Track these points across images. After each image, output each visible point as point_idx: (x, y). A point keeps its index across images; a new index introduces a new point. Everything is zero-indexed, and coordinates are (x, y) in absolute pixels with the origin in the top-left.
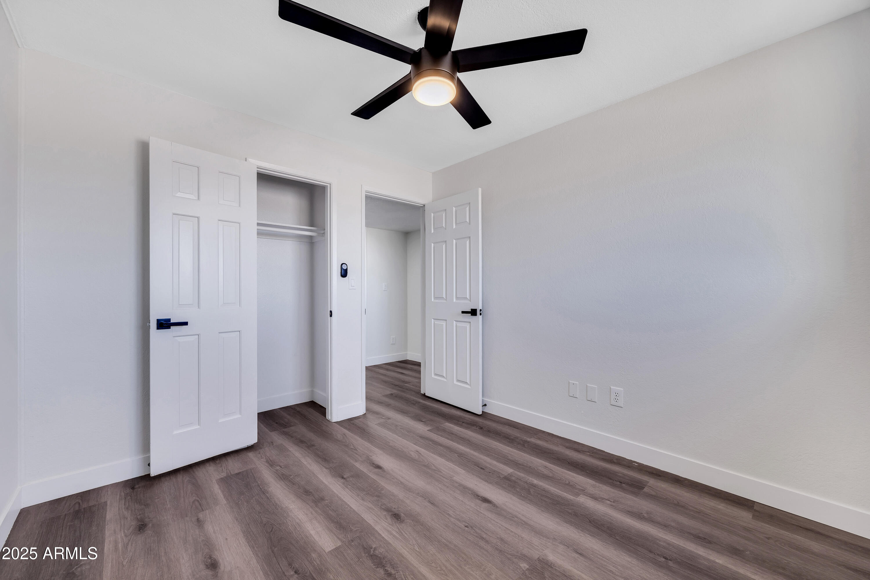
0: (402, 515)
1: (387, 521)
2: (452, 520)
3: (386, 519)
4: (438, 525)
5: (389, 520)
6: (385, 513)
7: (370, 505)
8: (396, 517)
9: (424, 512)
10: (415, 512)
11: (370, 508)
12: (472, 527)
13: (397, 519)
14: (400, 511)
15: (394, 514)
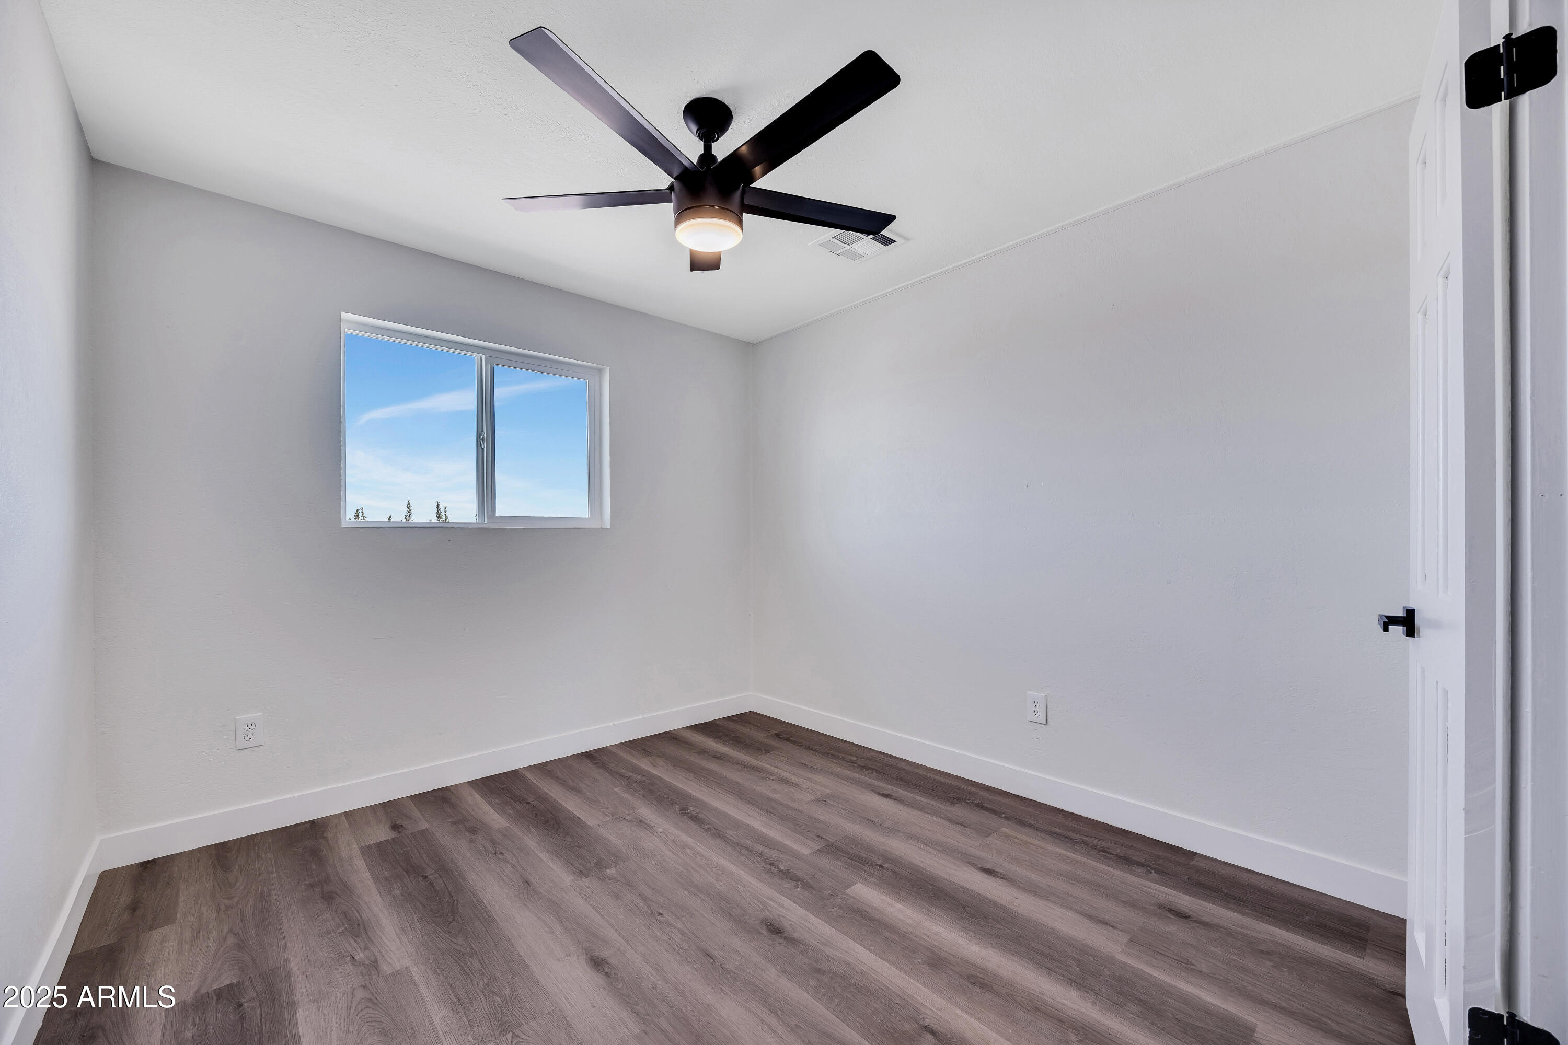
0: (764, 932)
1: (789, 922)
2: (679, 925)
3: (791, 925)
4: (706, 916)
5: (786, 924)
6: (796, 935)
7: (828, 950)
8: (775, 930)
9: (725, 937)
10: (741, 937)
11: (826, 945)
12: (652, 913)
13: (772, 925)
14: (769, 939)
15: (780, 933)
